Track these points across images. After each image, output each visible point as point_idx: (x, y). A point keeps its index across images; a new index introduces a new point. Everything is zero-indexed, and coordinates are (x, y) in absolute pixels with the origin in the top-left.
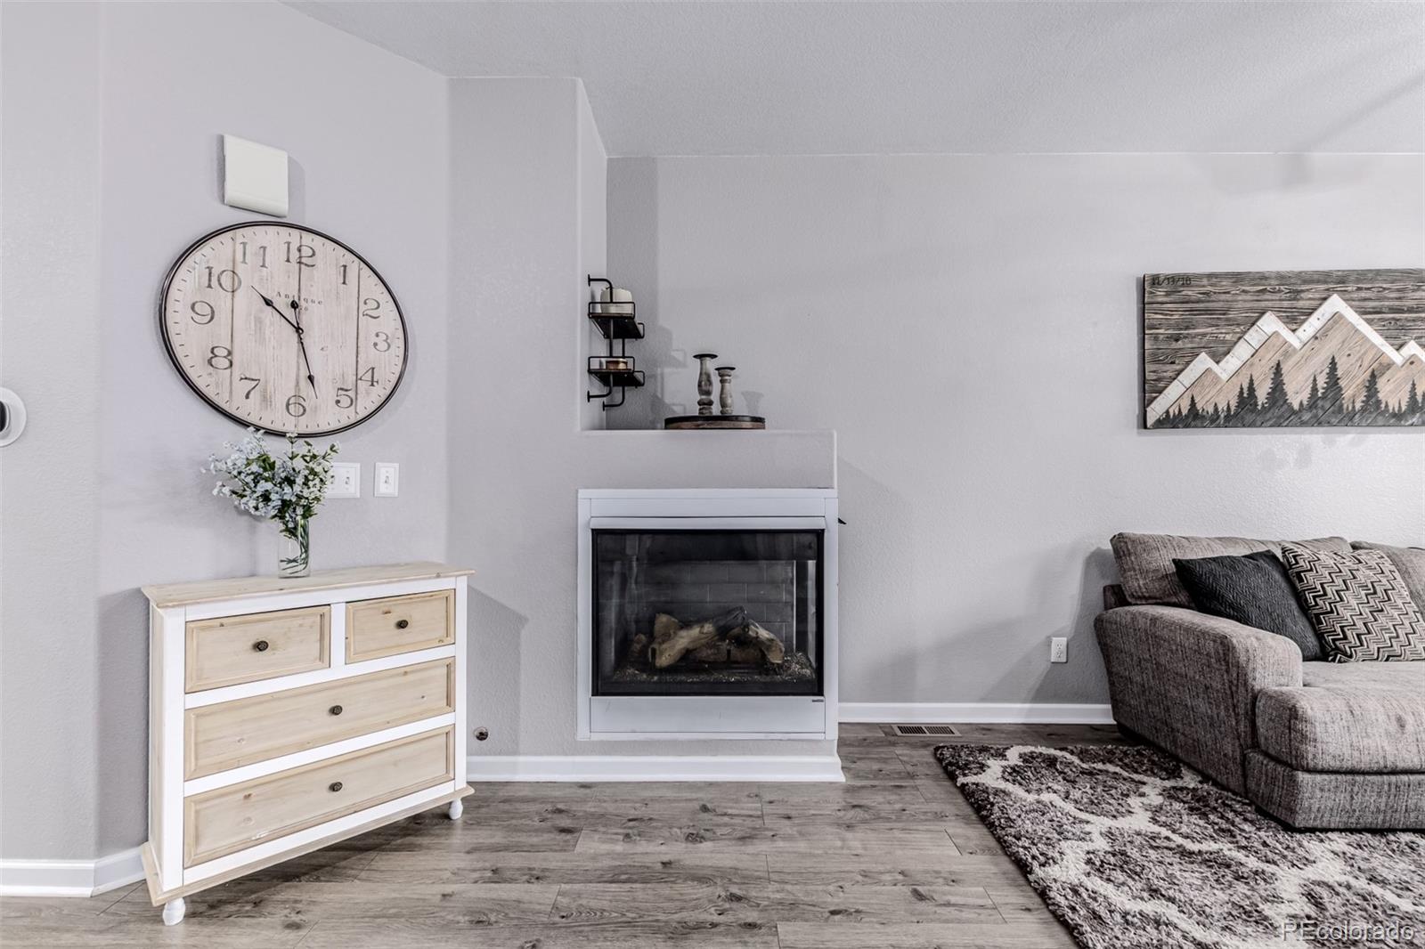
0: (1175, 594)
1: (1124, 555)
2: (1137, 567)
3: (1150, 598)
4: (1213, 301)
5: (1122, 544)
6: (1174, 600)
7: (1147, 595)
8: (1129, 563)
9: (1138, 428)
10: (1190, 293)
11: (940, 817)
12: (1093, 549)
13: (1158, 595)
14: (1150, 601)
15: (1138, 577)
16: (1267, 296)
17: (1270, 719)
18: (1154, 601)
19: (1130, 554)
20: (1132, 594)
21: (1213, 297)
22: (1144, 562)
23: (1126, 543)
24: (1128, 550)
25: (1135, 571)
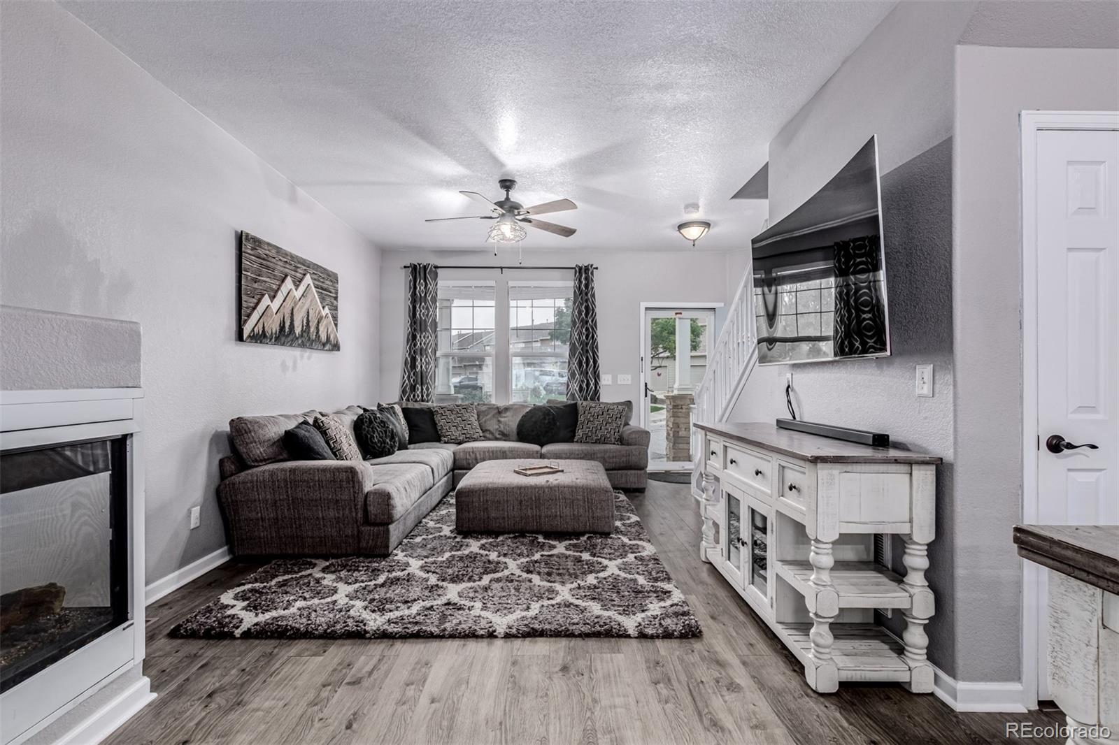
0: (281, 454)
1: (246, 432)
2: (257, 440)
3: (268, 459)
4: (268, 261)
5: (243, 425)
6: (281, 457)
7: (266, 458)
8: (251, 438)
9: (236, 340)
10: (261, 252)
11: (270, 656)
12: (213, 432)
13: (272, 456)
14: (267, 462)
15: (259, 446)
16: (287, 266)
17: (378, 504)
18: (270, 461)
19: (250, 432)
20: (256, 459)
21: (270, 259)
22: (261, 436)
23: (246, 423)
24: (249, 429)
25: (255, 443)
